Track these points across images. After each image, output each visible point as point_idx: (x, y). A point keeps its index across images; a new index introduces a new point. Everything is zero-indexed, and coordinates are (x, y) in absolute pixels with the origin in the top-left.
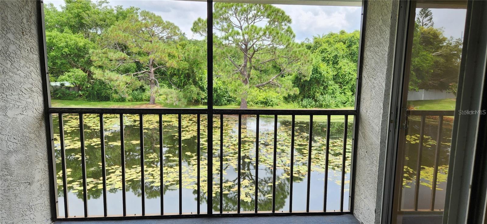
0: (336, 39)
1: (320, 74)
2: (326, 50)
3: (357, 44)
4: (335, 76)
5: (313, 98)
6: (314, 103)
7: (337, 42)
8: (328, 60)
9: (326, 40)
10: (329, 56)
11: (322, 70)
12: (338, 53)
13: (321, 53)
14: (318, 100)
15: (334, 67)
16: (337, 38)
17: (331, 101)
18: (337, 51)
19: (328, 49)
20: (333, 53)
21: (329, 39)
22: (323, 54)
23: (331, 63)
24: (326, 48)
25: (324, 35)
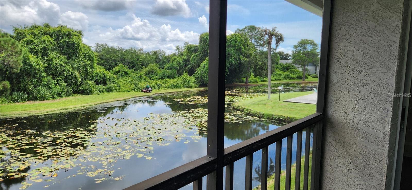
0: (41, 32)
1: (31, 66)
2: (32, 41)
3: (65, 38)
4: (47, 67)
5: (25, 91)
6: (26, 96)
7: (42, 34)
8: (36, 52)
9: (30, 31)
10: (37, 48)
11: (31, 62)
12: (46, 46)
13: (26, 45)
14: (31, 93)
15: (44, 59)
16: (42, 30)
17: (46, 93)
18: (45, 43)
19: (34, 40)
20: (41, 45)
21: (33, 31)
22: (30, 46)
23: (40, 54)
24: (32, 39)
25: (25, 27)
